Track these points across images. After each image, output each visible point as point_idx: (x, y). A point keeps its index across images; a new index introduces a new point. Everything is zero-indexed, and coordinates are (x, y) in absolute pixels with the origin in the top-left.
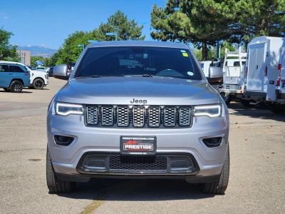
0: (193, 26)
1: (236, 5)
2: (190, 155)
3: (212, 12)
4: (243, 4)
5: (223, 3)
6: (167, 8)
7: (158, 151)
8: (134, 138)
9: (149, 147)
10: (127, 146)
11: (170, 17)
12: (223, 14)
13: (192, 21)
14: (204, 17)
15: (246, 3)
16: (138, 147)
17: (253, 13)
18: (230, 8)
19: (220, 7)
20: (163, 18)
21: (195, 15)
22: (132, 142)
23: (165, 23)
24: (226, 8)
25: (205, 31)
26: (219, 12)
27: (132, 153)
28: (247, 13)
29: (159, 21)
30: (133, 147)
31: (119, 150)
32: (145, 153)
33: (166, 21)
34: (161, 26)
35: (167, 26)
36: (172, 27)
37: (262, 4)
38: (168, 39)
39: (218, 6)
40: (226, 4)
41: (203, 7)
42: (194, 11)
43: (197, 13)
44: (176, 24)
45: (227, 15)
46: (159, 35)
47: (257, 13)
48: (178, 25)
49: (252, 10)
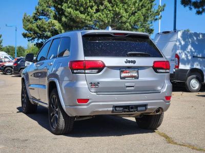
0: (64, 29)
1: (95, 15)
3: (78, 20)
4: (100, 16)
5: (86, 14)
6: (34, 16)
11: (39, 22)
12: (86, 21)
13: (62, 25)
14: (72, 23)
17: (106, 22)
18: (91, 17)
19: (84, 17)
20: (31, 22)
21: (65, 21)
24: (88, 18)
26: (83, 20)
28: (102, 21)
29: (30, 26)
33: (35, 25)
34: (31, 29)
35: (36, 29)
36: (40, 30)
37: (112, 16)
38: (36, 37)
39: (83, 16)
40: (88, 15)
41: (72, 16)
42: (64, 19)
43: (66, 20)
44: (42, 27)
45: (89, 23)
46: (30, 35)
47: (109, 22)
48: (45, 28)
49: (106, 19)
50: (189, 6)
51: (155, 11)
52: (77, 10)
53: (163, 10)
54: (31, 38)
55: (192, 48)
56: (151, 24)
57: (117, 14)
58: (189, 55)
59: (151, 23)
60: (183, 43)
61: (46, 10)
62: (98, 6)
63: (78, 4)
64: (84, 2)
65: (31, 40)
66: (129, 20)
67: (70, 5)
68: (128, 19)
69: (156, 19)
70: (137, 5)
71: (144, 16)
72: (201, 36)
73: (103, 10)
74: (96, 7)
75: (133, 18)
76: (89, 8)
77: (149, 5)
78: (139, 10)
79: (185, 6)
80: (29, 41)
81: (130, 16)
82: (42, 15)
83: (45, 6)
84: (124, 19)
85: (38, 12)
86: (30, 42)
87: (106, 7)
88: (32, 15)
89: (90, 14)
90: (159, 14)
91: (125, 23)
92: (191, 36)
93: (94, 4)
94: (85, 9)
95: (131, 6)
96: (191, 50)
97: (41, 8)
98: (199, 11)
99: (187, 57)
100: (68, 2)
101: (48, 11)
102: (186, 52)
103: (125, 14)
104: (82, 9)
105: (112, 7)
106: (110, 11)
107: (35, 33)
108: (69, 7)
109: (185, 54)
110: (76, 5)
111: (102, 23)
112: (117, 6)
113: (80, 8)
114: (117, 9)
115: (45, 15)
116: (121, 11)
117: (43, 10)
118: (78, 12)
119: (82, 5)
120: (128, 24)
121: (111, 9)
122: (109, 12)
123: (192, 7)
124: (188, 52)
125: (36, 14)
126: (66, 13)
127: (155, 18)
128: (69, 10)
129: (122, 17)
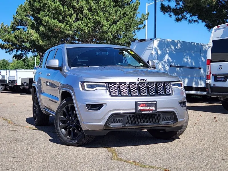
0: (41, 39)
1: (74, 25)
2: (174, 113)
3: (56, 29)
4: (79, 25)
5: (65, 23)
6: (12, 26)
7: (157, 110)
8: (144, 103)
9: (153, 108)
10: (140, 108)
11: (17, 33)
12: (65, 31)
15: (81, 24)
16: (147, 108)
17: (86, 31)
18: (70, 27)
19: (63, 26)
20: (9, 33)
22: (143, 105)
23: (12, 37)
24: (67, 27)
25: (50, 43)
26: (62, 30)
27: (144, 112)
28: (82, 30)
29: (7, 36)
30: (144, 108)
31: (134, 111)
32: (151, 112)
33: (12, 35)
34: (9, 39)
35: (14, 39)
36: (18, 41)
37: (93, 25)
38: (14, 49)
39: (61, 25)
40: (67, 24)
41: (49, 25)
42: (41, 29)
43: (44, 30)
44: (21, 38)
45: (68, 32)
46: (7, 46)
47: (89, 31)
48: (23, 39)
49: (86, 28)
50: (169, 13)
51: (139, 20)
52: (55, 18)
53: (147, 18)
54: (9, 50)
55: (170, 59)
56: (134, 34)
57: (97, 23)
58: (166, 65)
59: (135, 32)
60: (159, 52)
61: (24, 20)
62: (77, 15)
63: (56, 13)
64: (63, 10)
65: (9, 52)
66: (110, 30)
67: (48, 13)
68: (110, 28)
69: (140, 29)
70: (119, 13)
71: (126, 25)
72: (179, 45)
73: (83, 19)
74: (76, 16)
75: (115, 27)
76: (68, 16)
77: (132, 13)
78: (121, 18)
79: (164, 13)
80: (6, 52)
81: (111, 25)
82: (21, 25)
83: (23, 14)
84: (105, 28)
85: (17, 22)
86: (8, 53)
87: (86, 16)
88: (10, 25)
89: (69, 23)
90: (142, 23)
91: (106, 32)
92: (168, 44)
93: (73, 12)
94: (63, 18)
95: (112, 14)
96: (168, 60)
97: (19, 18)
98: (178, 18)
99: (164, 67)
100: (46, 10)
101: (26, 20)
102: (163, 62)
103: (105, 23)
104: (61, 18)
105: (92, 15)
106: (89, 19)
107: (13, 44)
108: (46, 16)
109: (162, 64)
110: (54, 14)
111: (82, 33)
112: (97, 14)
113: (58, 17)
114: (97, 18)
115: (23, 25)
116: (102, 19)
117: (21, 20)
118: (56, 21)
119: (60, 14)
120: (109, 34)
121: (91, 17)
122: (88, 21)
123: (172, 14)
124: (165, 62)
125: (14, 24)
126: (43, 22)
127: (139, 27)
128: (47, 19)
129: (102, 26)
